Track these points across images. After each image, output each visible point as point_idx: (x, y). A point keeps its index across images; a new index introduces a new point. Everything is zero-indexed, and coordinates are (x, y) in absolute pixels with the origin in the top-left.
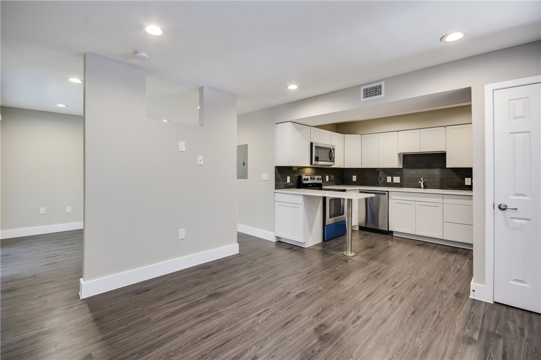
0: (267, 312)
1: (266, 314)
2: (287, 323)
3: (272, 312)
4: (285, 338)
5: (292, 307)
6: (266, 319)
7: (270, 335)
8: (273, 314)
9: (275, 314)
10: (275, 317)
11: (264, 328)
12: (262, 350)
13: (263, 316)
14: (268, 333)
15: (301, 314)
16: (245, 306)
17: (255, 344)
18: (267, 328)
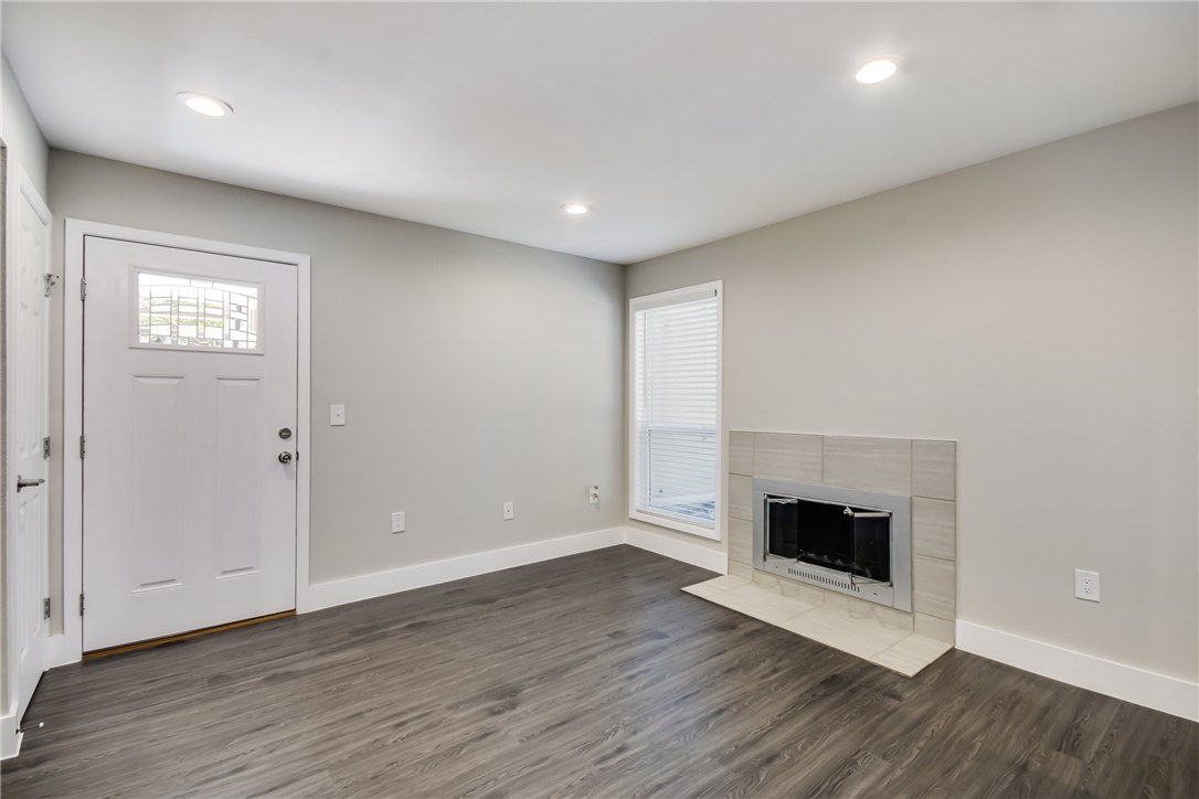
0: (601, 755)
1: (603, 750)
2: (563, 723)
3: (586, 755)
4: (579, 698)
5: (533, 765)
6: (607, 736)
7: (604, 705)
8: (588, 746)
9: (584, 748)
10: (585, 739)
11: (613, 717)
12: (620, 685)
13: (613, 744)
14: (606, 708)
15: (521, 741)
16: (660, 779)
17: (630, 694)
18: (608, 717)
